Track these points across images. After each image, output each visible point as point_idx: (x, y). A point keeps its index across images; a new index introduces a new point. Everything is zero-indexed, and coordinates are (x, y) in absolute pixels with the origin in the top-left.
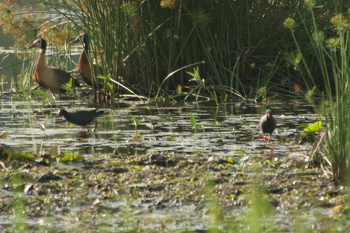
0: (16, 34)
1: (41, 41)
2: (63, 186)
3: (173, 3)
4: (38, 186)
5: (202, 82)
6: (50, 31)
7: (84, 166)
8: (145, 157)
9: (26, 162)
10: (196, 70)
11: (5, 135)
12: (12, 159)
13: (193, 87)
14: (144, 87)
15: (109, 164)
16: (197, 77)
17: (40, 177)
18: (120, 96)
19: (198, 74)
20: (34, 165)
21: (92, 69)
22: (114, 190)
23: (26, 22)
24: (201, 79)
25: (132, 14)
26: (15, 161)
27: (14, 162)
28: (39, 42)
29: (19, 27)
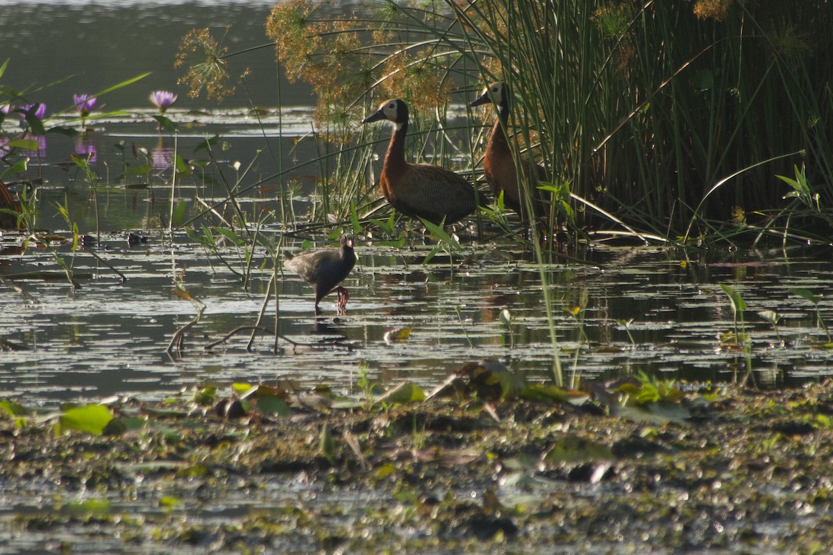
0: (318, 83)
1: (396, 105)
2: (688, 468)
3: (724, 8)
4: (625, 469)
5: (814, 202)
6: (407, 76)
7: (690, 417)
8: (827, 394)
9: (549, 407)
10: (800, 171)
11: (403, 334)
12: (511, 399)
13: (773, 213)
14: (648, 212)
15: (748, 411)
16: (803, 187)
17: (611, 445)
18: (592, 233)
19: (804, 180)
20: (571, 413)
21: (520, 170)
22: (823, 480)
23: (344, 53)
24: (813, 195)
25: (621, 34)
26: (522, 402)
27: (521, 405)
28: (391, 106)
29: (325, 65)
